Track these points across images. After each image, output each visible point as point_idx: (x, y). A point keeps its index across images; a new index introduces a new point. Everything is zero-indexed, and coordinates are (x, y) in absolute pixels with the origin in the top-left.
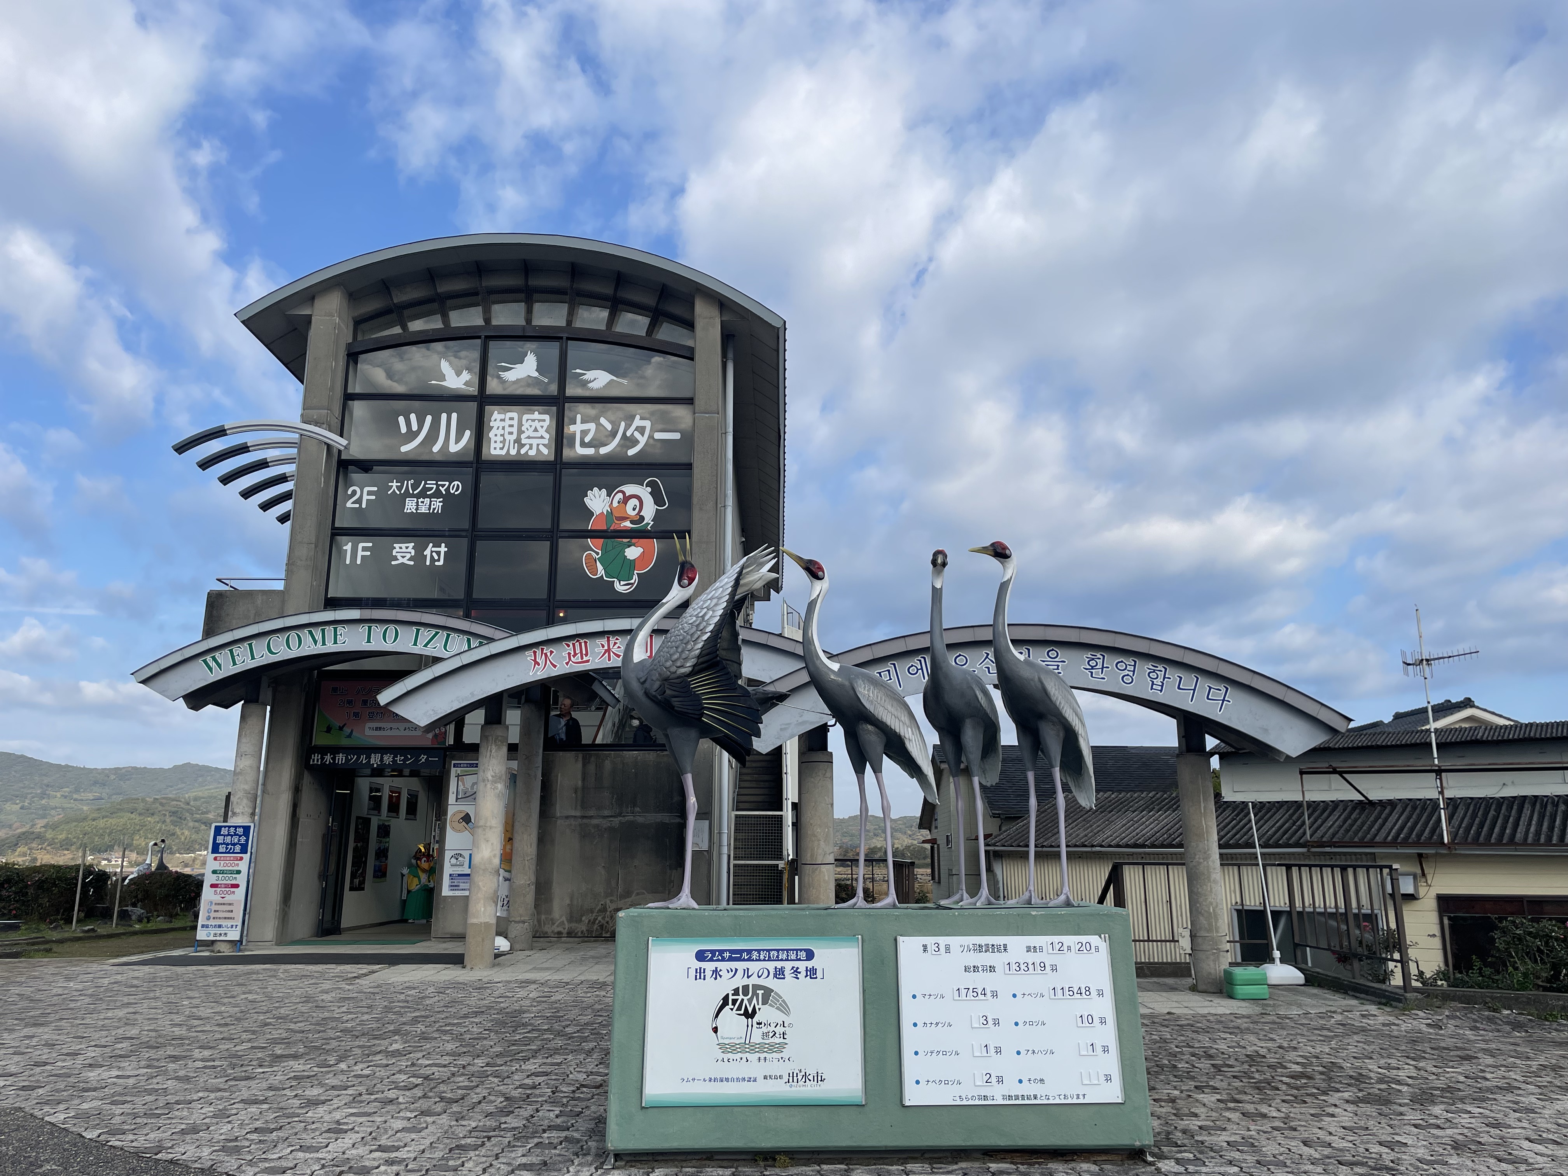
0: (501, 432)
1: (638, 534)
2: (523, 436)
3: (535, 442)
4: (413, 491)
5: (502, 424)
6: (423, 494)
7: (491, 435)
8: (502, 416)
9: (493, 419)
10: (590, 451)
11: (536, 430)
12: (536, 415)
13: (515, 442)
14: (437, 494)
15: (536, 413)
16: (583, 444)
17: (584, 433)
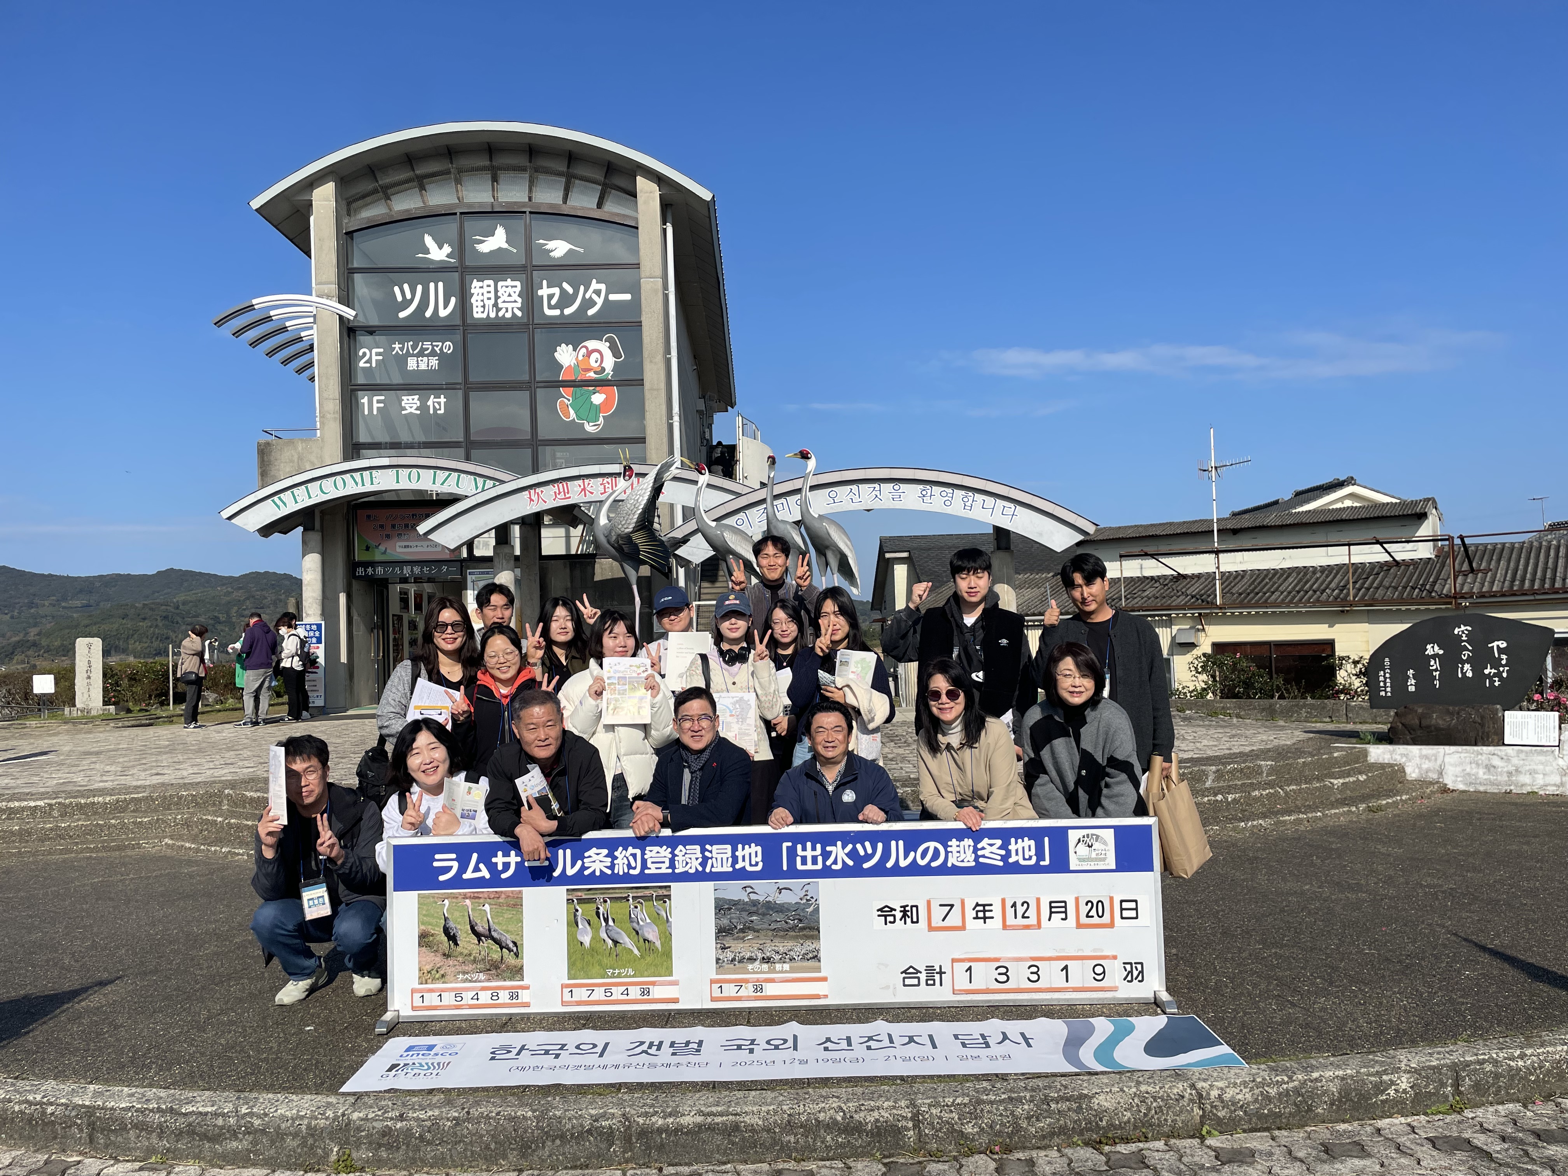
0: (480, 298)
1: (600, 384)
2: (499, 301)
3: (510, 306)
4: (413, 351)
5: (481, 291)
6: (421, 354)
7: (473, 300)
8: (480, 284)
9: (473, 286)
10: (557, 312)
11: (510, 295)
12: (509, 282)
13: (493, 306)
14: (433, 353)
15: (509, 280)
16: (550, 307)
17: (551, 297)
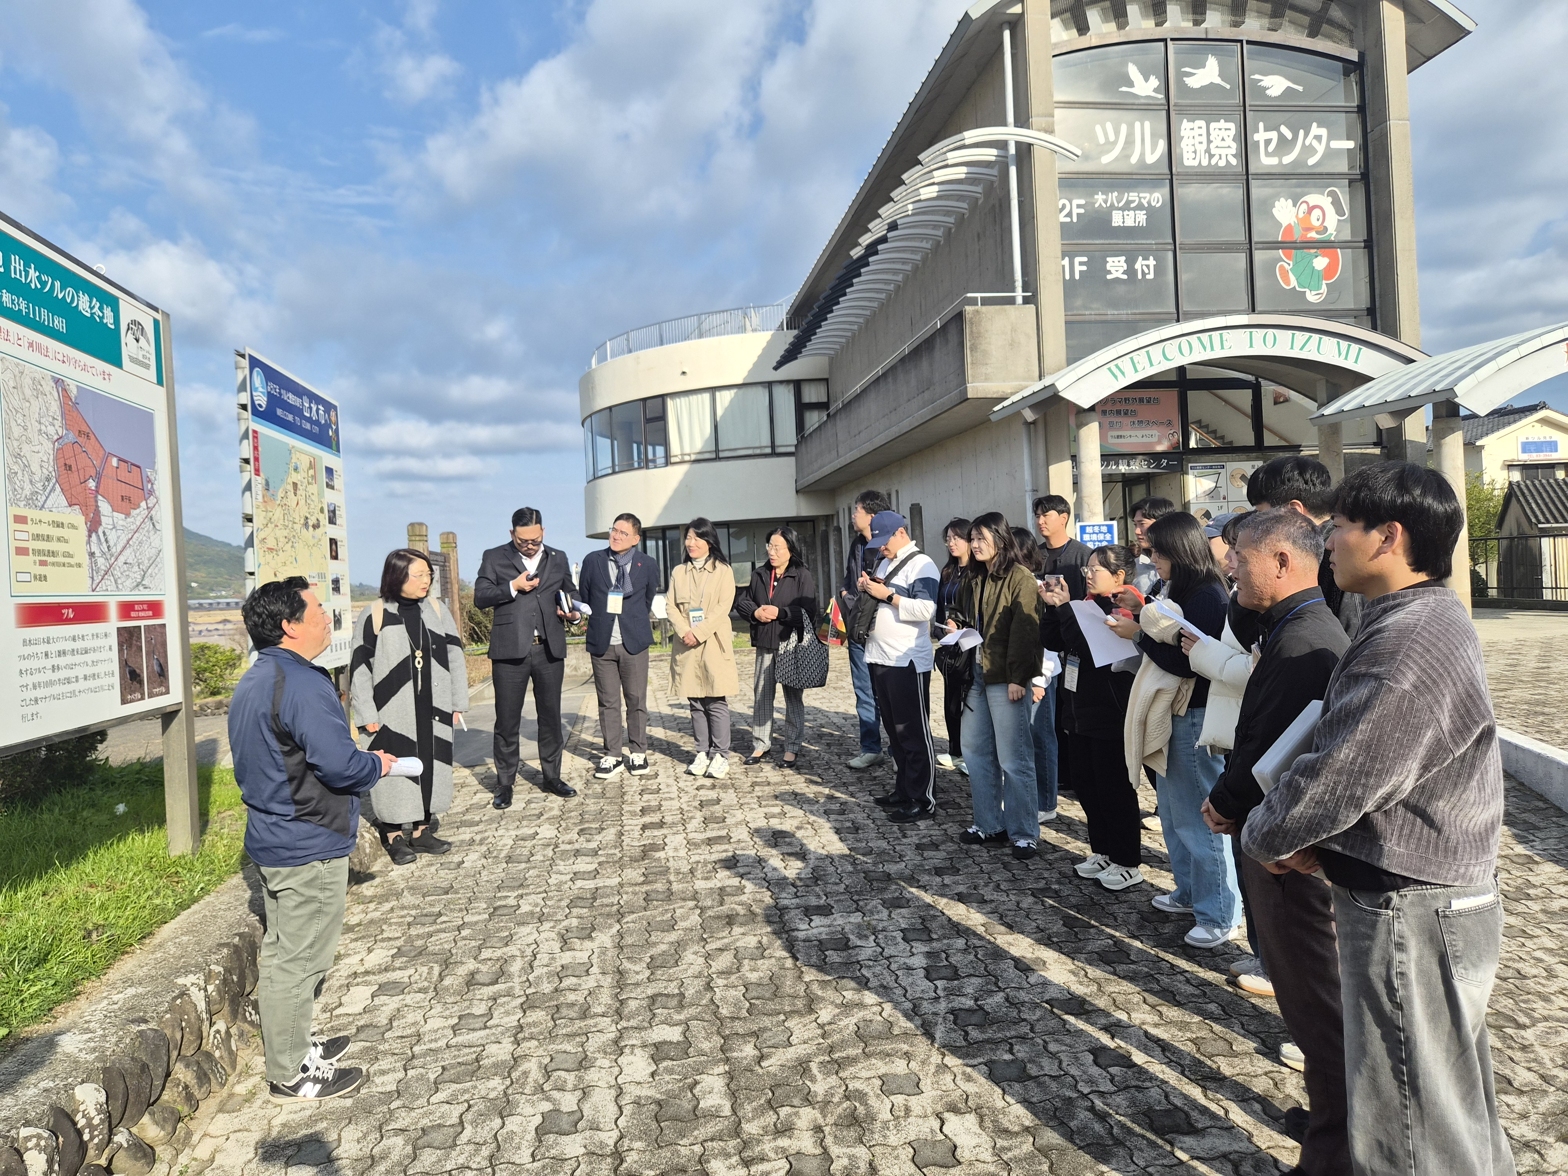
0: (1191, 141)
2: (1212, 146)
3: (1223, 152)
4: (1118, 203)
5: (1192, 133)
6: (1127, 207)
7: (1183, 144)
8: (1191, 125)
9: (1183, 128)
10: (1274, 161)
11: (1223, 139)
12: (1222, 124)
13: (1206, 152)
14: (1140, 207)
15: (1222, 121)
16: (1267, 154)
17: (1268, 142)
